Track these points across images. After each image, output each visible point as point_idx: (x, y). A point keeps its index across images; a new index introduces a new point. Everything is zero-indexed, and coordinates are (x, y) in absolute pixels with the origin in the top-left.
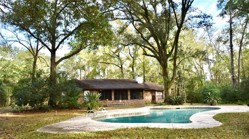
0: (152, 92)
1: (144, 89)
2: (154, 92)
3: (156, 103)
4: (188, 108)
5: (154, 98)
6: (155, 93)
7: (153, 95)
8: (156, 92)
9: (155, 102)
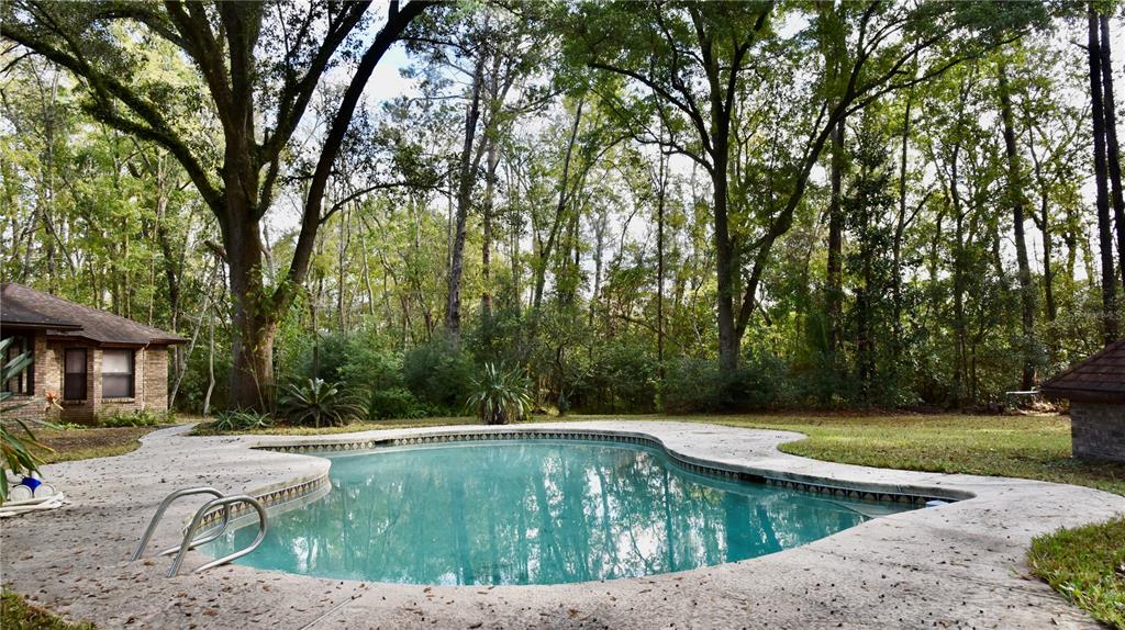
0: (66, 350)
1: (44, 330)
2: (85, 351)
3: (91, 421)
4: (428, 440)
5: (77, 388)
6: (87, 361)
7: (69, 371)
8: (97, 354)
9: (82, 410)
